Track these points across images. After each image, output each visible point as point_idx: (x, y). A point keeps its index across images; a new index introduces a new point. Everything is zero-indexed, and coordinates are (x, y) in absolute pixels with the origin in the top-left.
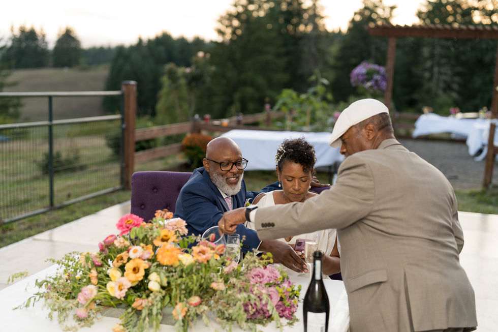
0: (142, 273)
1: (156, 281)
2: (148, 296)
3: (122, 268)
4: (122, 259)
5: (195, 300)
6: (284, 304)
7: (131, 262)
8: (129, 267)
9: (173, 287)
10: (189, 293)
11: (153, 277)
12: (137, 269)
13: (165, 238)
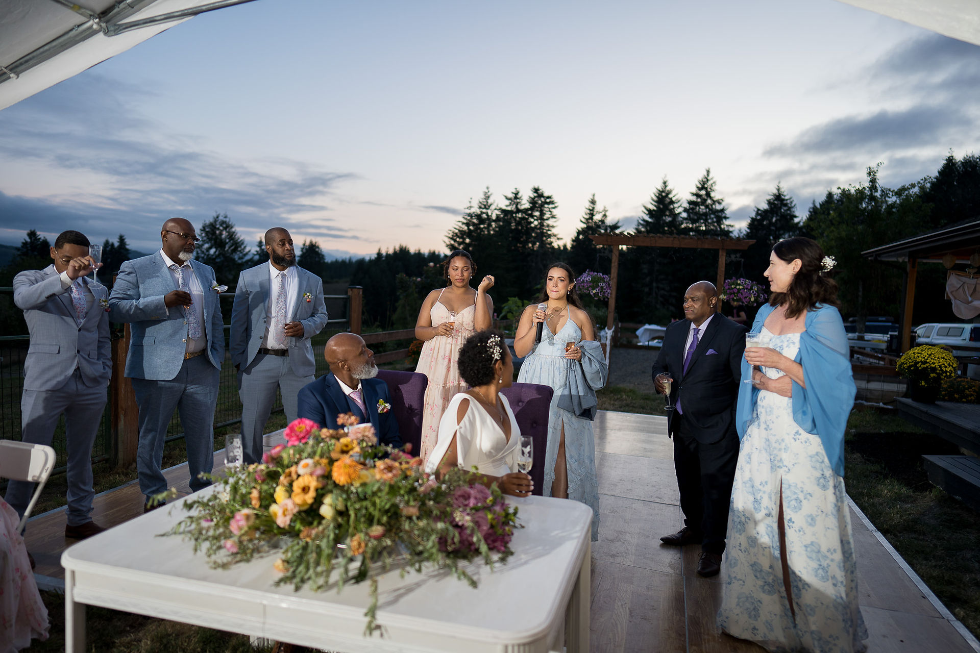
0: (312, 494)
1: (331, 505)
2: (320, 523)
3: (290, 490)
4: (290, 475)
5: (377, 530)
6: (495, 533)
7: (300, 479)
8: (297, 486)
9: (352, 513)
10: (370, 521)
11: (328, 500)
12: (307, 489)
13: (345, 449)
